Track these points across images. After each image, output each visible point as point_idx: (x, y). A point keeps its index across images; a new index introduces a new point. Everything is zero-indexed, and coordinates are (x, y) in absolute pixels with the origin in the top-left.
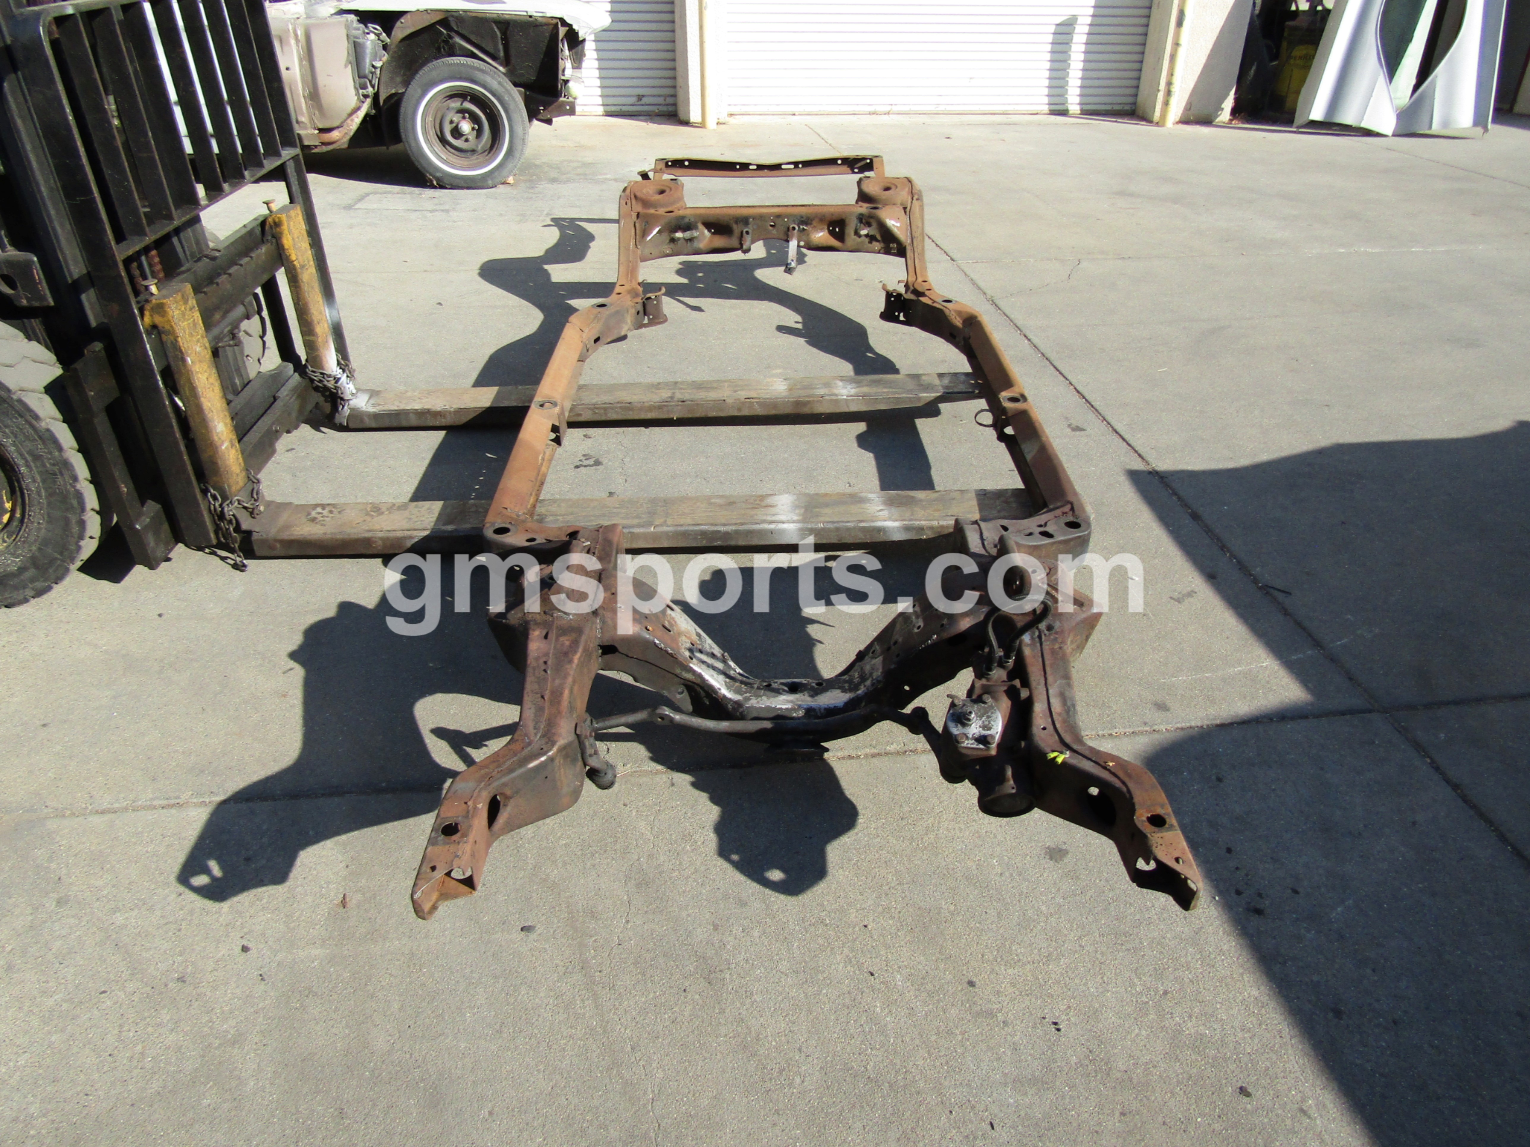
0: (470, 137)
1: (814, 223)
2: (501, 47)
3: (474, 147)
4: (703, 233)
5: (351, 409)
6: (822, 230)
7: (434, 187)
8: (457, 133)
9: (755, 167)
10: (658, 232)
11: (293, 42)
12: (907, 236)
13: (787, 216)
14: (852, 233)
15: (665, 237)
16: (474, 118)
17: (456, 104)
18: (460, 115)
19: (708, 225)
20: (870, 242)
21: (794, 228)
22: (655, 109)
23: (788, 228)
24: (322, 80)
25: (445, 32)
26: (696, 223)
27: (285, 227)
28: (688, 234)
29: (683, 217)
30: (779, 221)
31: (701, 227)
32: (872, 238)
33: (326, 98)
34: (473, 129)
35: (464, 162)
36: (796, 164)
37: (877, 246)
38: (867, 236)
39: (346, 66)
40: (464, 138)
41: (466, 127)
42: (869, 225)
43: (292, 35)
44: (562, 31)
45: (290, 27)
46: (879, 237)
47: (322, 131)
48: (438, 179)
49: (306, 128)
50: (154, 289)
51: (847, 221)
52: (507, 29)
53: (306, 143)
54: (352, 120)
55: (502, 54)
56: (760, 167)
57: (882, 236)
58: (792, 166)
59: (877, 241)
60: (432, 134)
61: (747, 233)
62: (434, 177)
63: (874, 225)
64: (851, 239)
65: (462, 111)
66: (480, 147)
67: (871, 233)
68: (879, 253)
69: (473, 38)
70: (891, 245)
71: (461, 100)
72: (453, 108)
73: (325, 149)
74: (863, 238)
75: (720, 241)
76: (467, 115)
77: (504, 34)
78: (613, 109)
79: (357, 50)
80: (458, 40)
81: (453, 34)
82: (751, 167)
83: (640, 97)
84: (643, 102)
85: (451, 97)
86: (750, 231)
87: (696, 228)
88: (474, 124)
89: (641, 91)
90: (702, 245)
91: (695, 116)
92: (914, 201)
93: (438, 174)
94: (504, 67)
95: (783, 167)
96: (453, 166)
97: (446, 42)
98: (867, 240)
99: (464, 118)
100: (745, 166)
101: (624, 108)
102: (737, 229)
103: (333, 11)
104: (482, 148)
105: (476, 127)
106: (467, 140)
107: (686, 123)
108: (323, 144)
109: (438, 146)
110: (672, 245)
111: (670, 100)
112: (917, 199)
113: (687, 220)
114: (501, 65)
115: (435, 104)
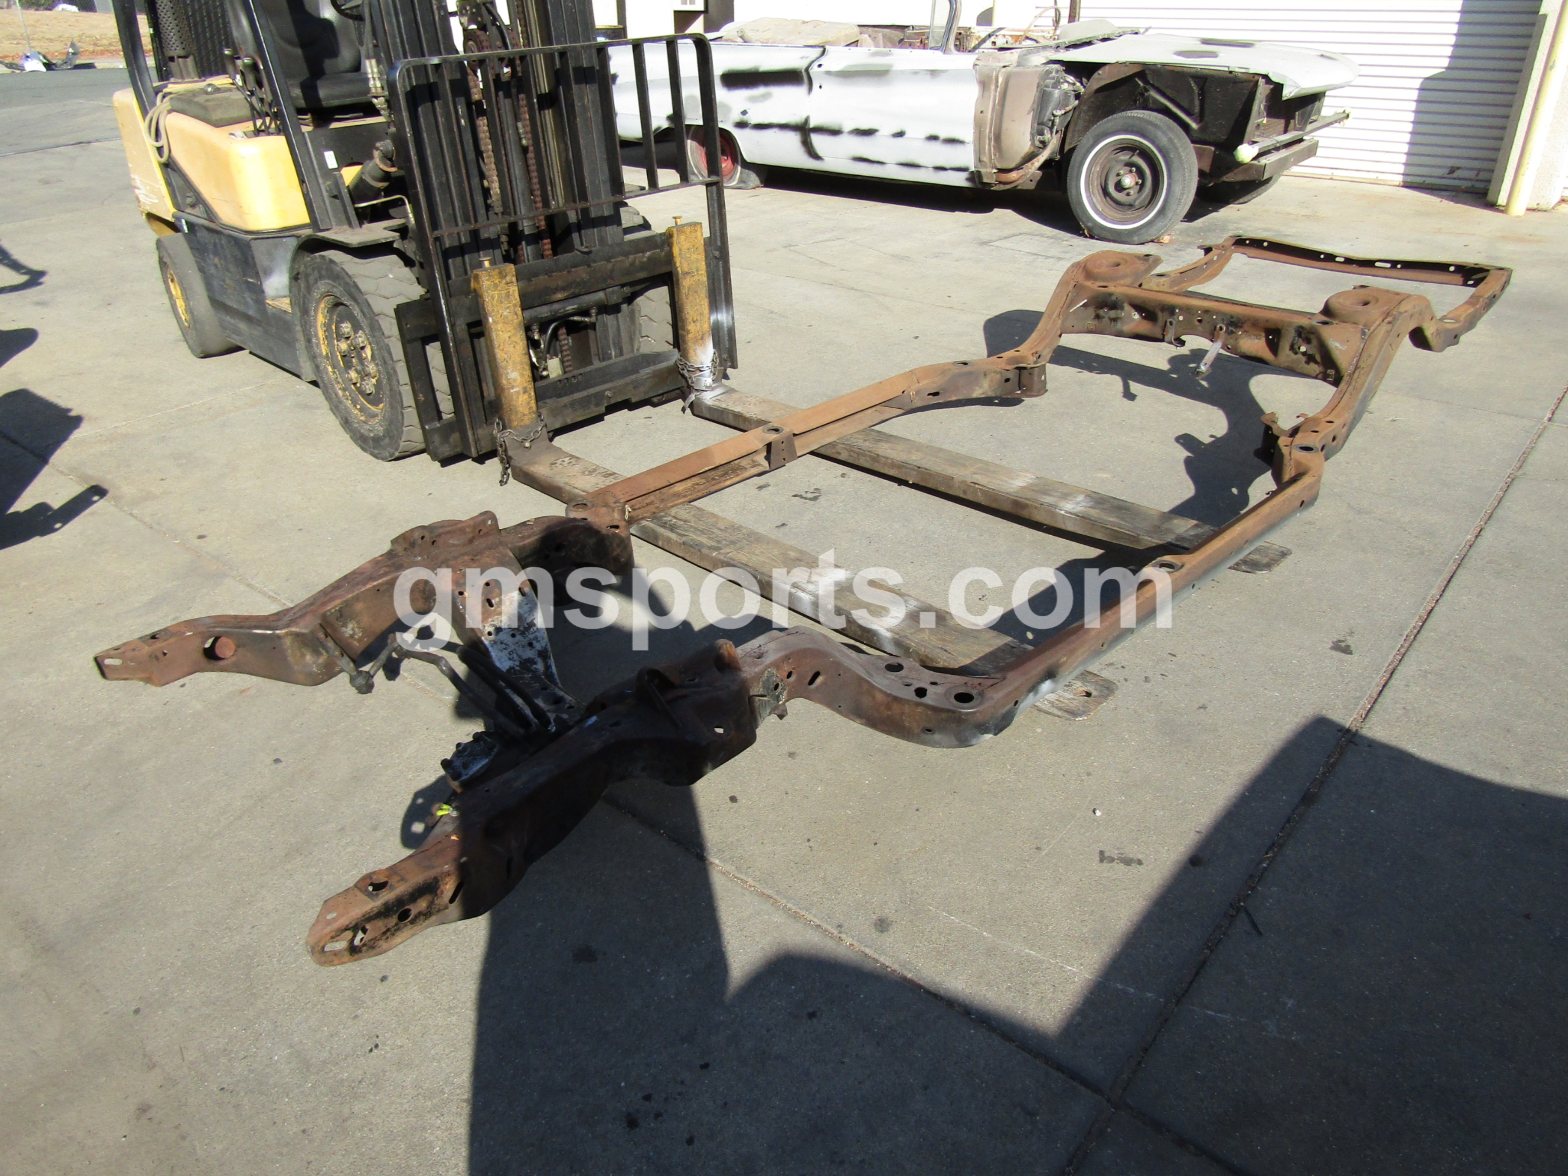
0: (1132, 192)
1: (1246, 327)
2: (1197, 103)
3: (1132, 202)
4: (1129, 316)
5: (697, 399)
6: (1258, 337)
7: (1086, 237)
8: (1119, 187)
9: (1342, 260)
10: (1084, 305)
11: (993, 87)
12: (1351, 364)
13: (1217, 313)
14: (1287, 347)
15: (1091, 311)
16: (1140, 173)
17: (1125, 157)
18: (1128, 168)
19: (1139, 307)
20: (1307, 363)
21: (1221, 329)
22: (1464, 184)
23: (1215, 328)
24: (1006, 124)
25: (1142, 84)
26: (1123, 303)
27: (675, 238)
28: (1113, 314)
29: (1111, 294)
30: (1206, 318)
31: (1127, 307)
32: (1310, 358)
33: (1006, 141)
34: (1137, 183)
35: (1117, 215)
36: (1394, 263)
37: (1314, 368)
38: (1304, 354)
39: (1029, 113)
40: (1125, 192)
41: (1129, 181)
42: (1308, 341)
43: (994, 81)
44: (1263, 90)
45: (994, 74)
46: (1318, 358)
47: (1002, 171)
48: (1089, 230)
49: (985, 167)
50: (487, 264)
51: (1283, 331)
52: (1204, 85)
53: (985, 180)
54: (1033, 164)
55: (1197, 110)
56: (1349, 261)
57: (1322, 358)
58: (1389, 265)
59: (1316, 362)
60: (1096, 184)
61: (1171, 323)
62: (1086, 226)
63: (1315, 342)
64: (1286, 355)
65: (1130, 165)
66: (1137, 203)
67: (1310, 352)
68: (1316, 378)
69: (1168, 92)
70: (1329, 371)
71: (1131, 153)
72: (1121, 161)
73: (1002, 187)
74: (1300, 356)
75: (1145, 327)
76: (1134, 169)
77: (1202, 89)
78: (1409, 179)
79: (1043, 98)
80: (1153, 94)
81: (1148, 87)
82: (1338, 259)
83: (1452, 170)
84: (1455, 175)
85: (1122, 149)
86: (1174, 322)
87: (1122, 308)
88: (1139, 178)
89: (1451, 163)
90: (1127, 328)
91: (1502, 200)
92: (1384, 324)
93: (1090, 224)
94: (1197, 123)
95: (1377, 264)
96: (1105, 219)
97: (1142, 95)
98: (1304, 359)
99: (1131, 171)
100: (1330, 258)
101: (1428, 181)
102: (1161, 317)
103: (1044, 61)
104: (1140, 203)
105: (1140, 181)
106: (1128, 194)
107: (1492, 206)
108: (1000, 183)
109: (1098, 197)
110: (1096, 322)
111: (1482, 176)
112: (1389, 323)
113: (1114, 298)
114: (1195, 121)
115: (1104, 155)
